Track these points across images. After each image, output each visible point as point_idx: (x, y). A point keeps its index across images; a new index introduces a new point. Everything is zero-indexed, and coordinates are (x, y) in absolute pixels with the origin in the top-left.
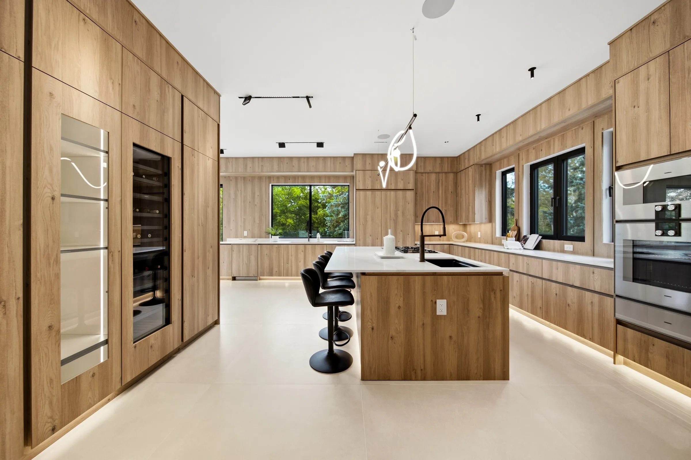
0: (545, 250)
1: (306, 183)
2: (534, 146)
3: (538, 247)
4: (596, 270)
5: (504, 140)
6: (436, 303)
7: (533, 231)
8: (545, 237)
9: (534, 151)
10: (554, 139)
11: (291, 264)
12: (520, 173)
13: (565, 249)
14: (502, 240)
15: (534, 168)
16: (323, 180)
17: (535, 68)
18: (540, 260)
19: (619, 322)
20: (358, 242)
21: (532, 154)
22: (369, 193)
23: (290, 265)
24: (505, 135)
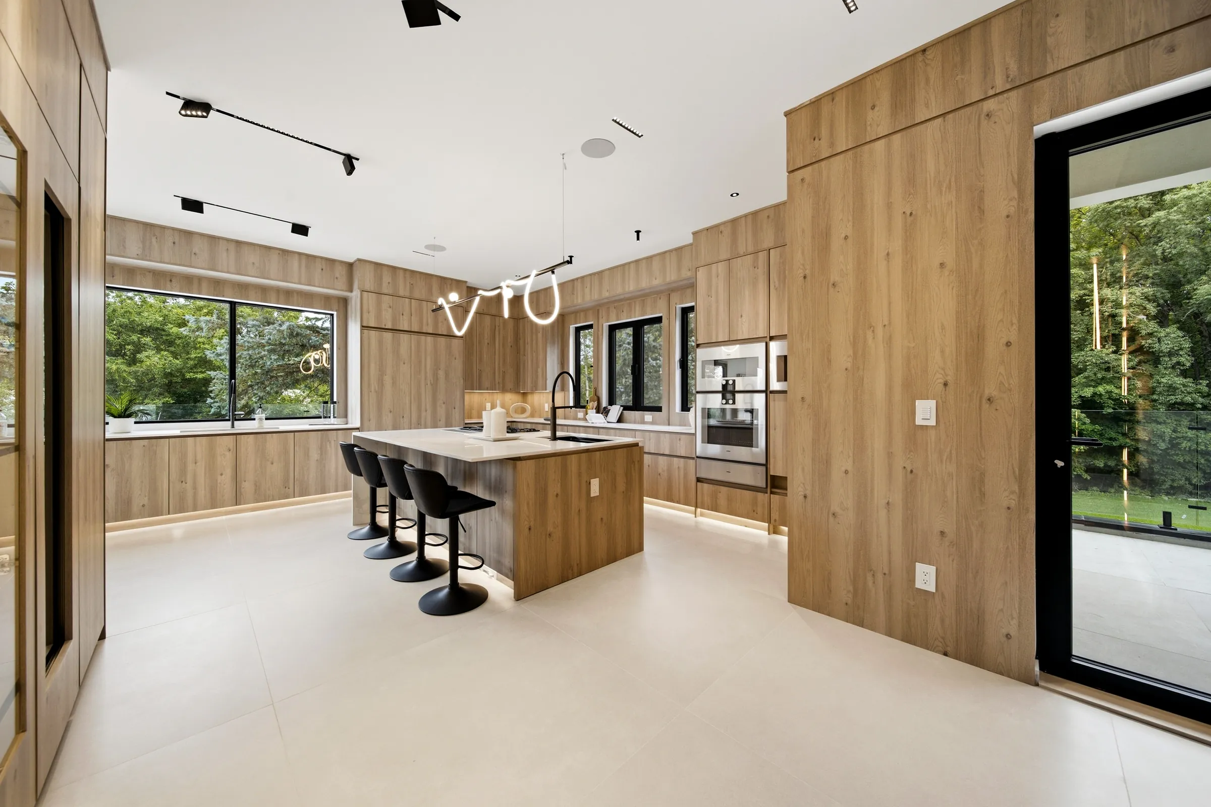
0: (626, 423)
1: (223, 296)
2: (616, 305)
3: (620, 420)
4: (683, 437)
5: (587, 291)
6: (590, 483)
7: (612, 402)
8: (626, 408)
9: (615, 311)
10: (635, 302)
11: (195, 482)
12: (600, 333)
13: (646, 420)
14: (579, 413)
15: (613, 329)
16: (273, 296)
17: (640, 231)
18: (634, 432)
19: (699, 480)
20: (366, 423)
21: (613, 315)
22: (388, 336)
23: (189, 486)
24: (589, 286)
